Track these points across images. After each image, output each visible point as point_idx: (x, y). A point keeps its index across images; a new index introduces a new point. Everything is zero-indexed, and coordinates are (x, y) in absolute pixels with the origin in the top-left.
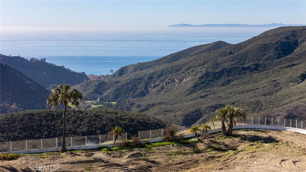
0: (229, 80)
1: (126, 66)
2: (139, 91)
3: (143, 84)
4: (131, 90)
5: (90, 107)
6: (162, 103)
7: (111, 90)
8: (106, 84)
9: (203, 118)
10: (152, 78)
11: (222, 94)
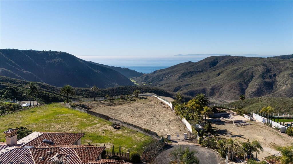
0: (191, 76)
4: (157, 79)
6: (167, 83)
7: (151, 79)
10: (165, 75)
11: (189, 81)
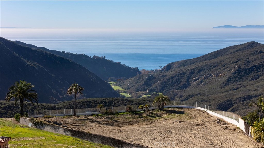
0: (258, 75)
1: (172, 63)
2: (182, 84)
3: (185, 78)
4: (175, 83)
5: (141, 96)
6: (200, 94)
7: (159, 82)
8: (155, 78)
9: (234, 107)
10: (193, 73)
11: (251, 87)
